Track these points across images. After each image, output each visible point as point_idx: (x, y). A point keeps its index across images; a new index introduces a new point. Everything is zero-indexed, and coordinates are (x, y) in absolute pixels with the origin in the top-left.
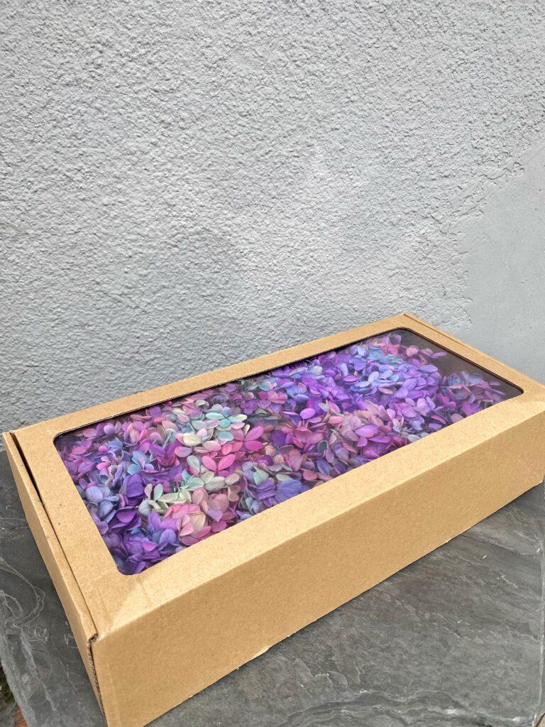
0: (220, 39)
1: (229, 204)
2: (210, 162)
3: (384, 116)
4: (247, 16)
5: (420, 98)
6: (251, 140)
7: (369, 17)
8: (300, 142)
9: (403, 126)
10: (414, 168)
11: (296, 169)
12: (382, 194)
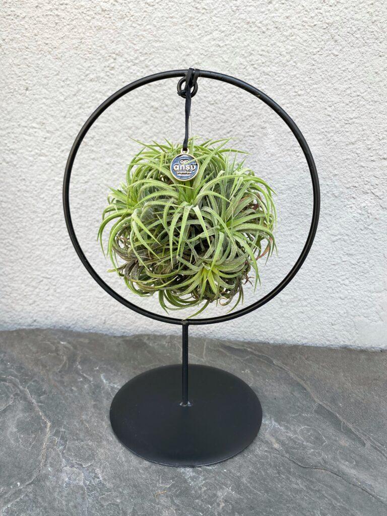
0: (197, 50)
3: (327, 107)
4: (218, 34)
5: (358, 94)
7: (314, 33)
8: (255, 125)
9: (344, 116)
10: (354, 150)
11: (251, 146)
12: (326, 170)
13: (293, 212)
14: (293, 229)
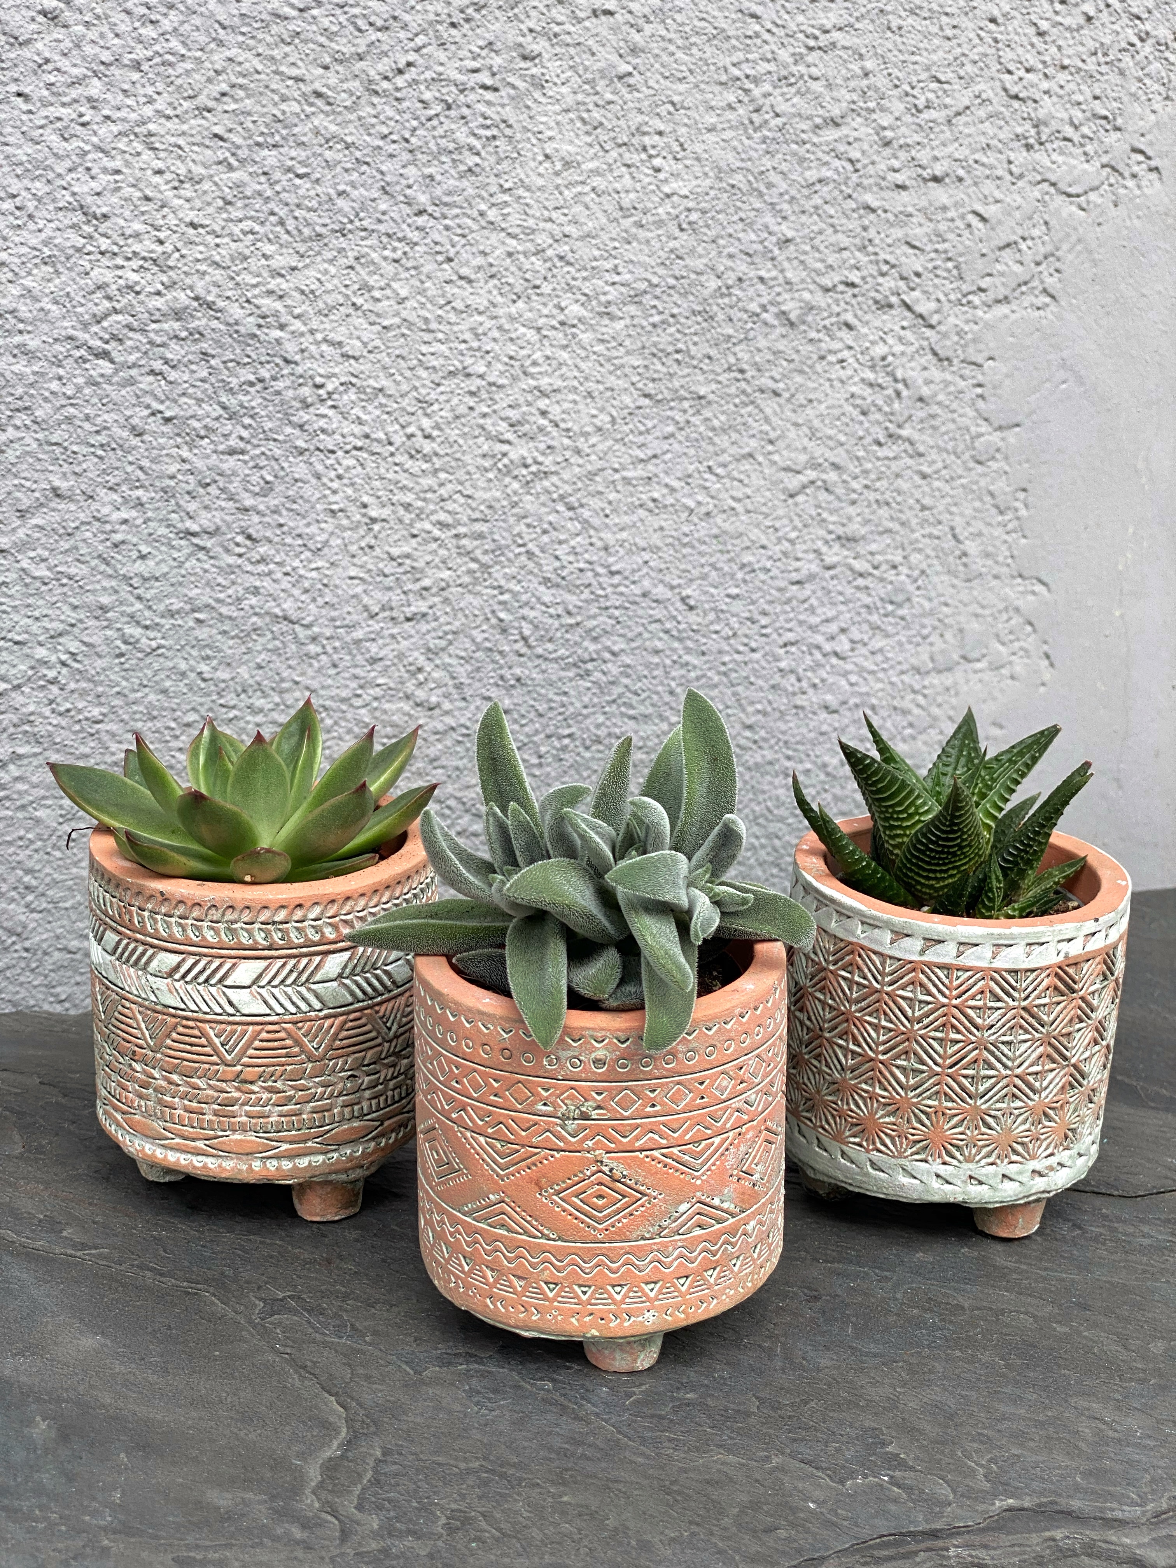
1: (282, 223)
2: (224, 87)
6: (351, 28)
8: (498, 46)
10: (841, 148)
11: (488, 127)
12: (752, 224)
13: (651, 388)
14: (655, 456)
